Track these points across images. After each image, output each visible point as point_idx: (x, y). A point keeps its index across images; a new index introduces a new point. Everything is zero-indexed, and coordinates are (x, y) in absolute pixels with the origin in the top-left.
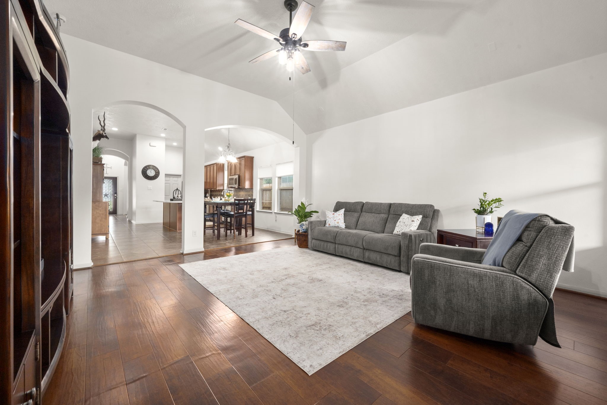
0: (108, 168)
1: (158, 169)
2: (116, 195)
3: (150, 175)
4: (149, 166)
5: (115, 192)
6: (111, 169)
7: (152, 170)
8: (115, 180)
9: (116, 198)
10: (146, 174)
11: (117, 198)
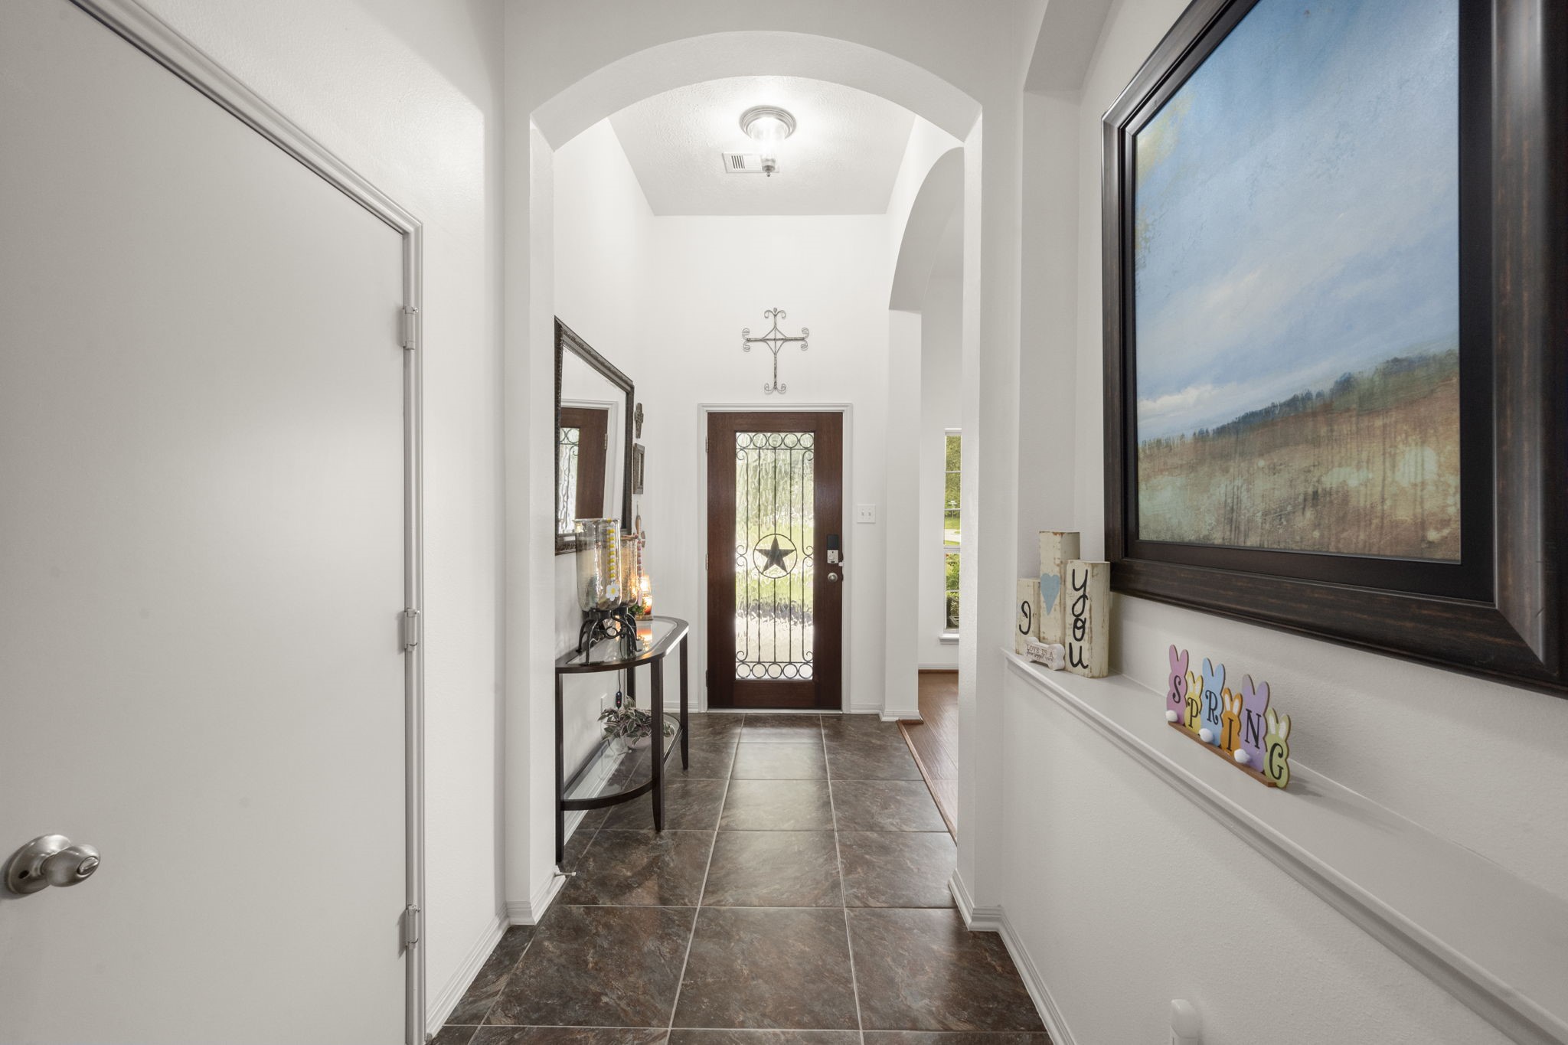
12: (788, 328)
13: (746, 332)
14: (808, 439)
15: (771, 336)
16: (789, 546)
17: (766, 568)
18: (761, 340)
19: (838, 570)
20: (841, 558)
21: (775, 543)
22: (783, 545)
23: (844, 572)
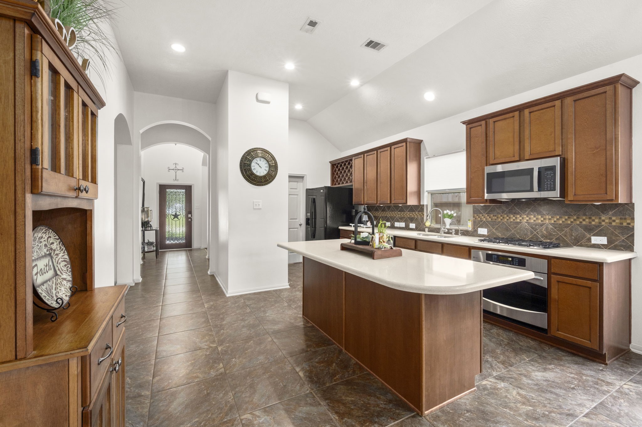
0: (178, 170)
1: (274, 158)
2: (190, 216)
3: (258, 174)
4: (254, 150)
5: (188, 210)
6: (183, 172)
7: (262, 159)
8: (188, 189)
9: (190, 220)
10: (250, 170)
11: (192, 220)
12: (178, 167)
13: (169, 167)
14: (184, 191)
15: (175, 169)
16: (179, 214)
17: (174, 219)
18: (173, 169)
19: (191, 218)
20: (192, 216)
21: (176, 213)
22: (178, 213)
23: (192, 219)
